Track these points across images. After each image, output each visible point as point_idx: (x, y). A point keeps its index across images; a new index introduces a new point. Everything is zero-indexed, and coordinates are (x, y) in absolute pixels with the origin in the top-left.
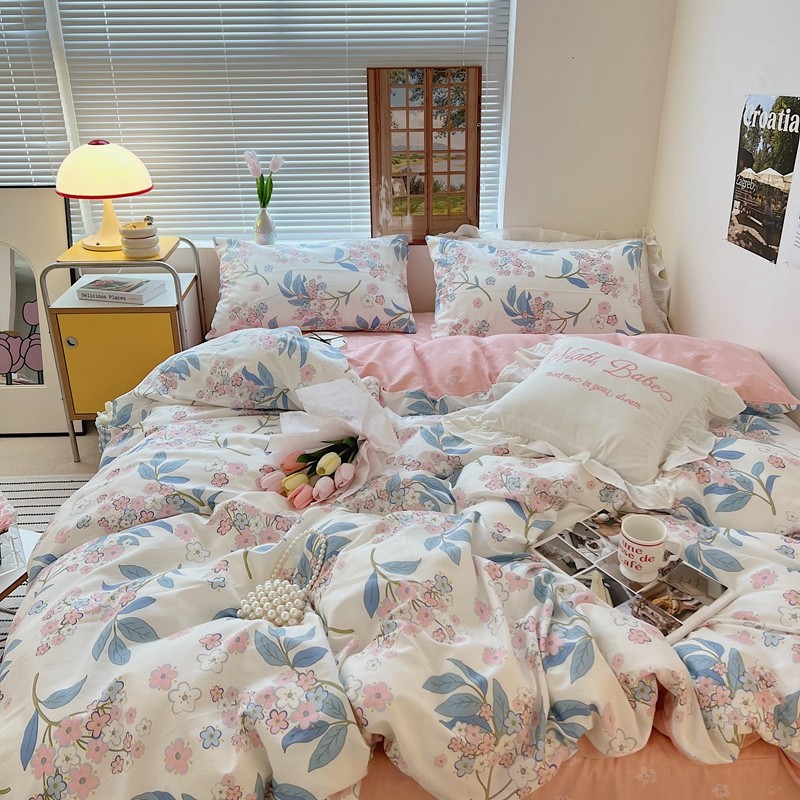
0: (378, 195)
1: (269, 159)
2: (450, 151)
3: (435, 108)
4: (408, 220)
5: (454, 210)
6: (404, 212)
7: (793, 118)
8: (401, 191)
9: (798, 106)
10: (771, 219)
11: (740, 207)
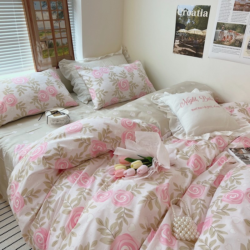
0: (36, 50)
2: (60, 29)
3: (52, 10)
4: (49, 59)
5: (65, 53)
6: (47, 56)
7: (204, 12)
8: (45, 47)
9: (207, 9)
10: (198, 44)
11: (179, 42)
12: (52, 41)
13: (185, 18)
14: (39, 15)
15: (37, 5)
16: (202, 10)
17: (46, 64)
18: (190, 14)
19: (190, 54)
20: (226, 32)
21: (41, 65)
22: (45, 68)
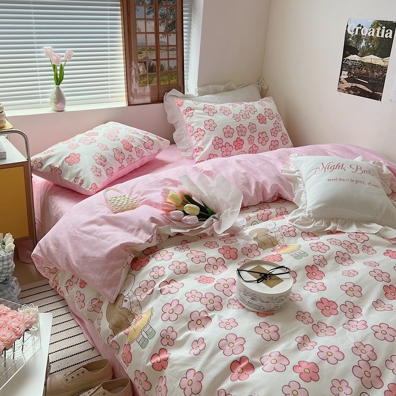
0: (130, 73)
1: (64, 52)
2: (168, 46)
3: (160, 19)
4: (148, 89)
5: (172, 82)
6: (145, 83)
7: (387, 31)
8: (144, 71)
9: (391, 26)
10: (375, 80)
11: (348, 74)
12: (155, 62)
13: (359, 38)
14: (140, 25)
15: (140, 11)
16: (384, 27)
17: (143, 96)
18: (365, 32)
19: (363, 94)
21: (135, 96)
22: (141, 101)
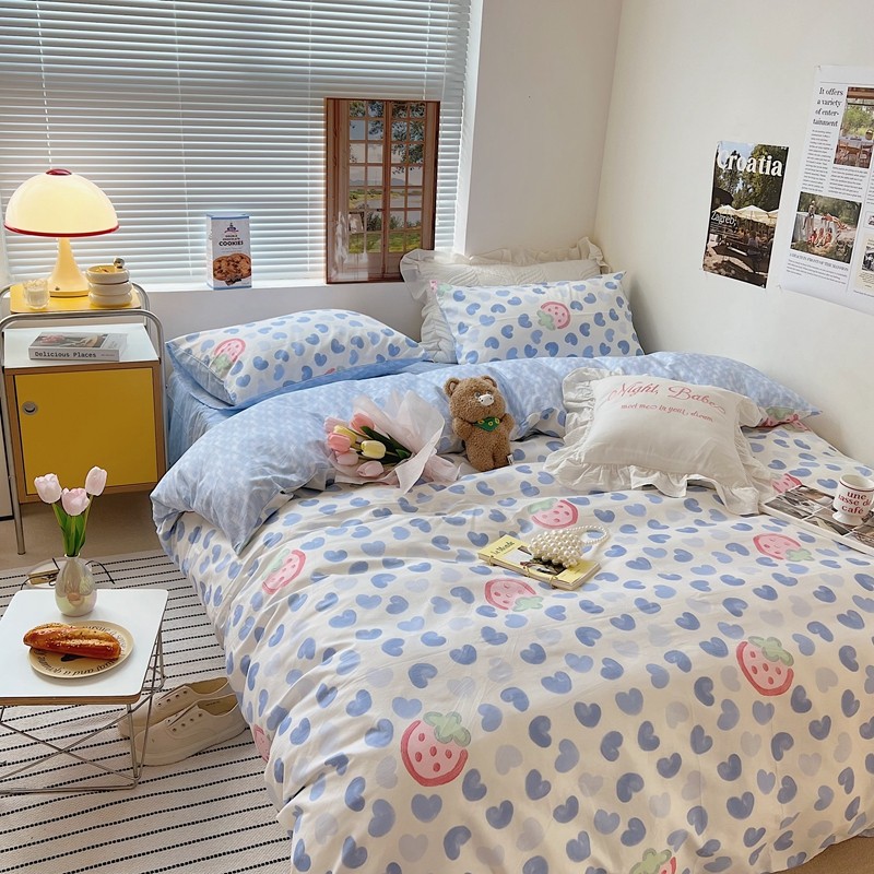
0: (334, 231)
2: (407, 187)
3: (394, 142)
4: (364, 258)
5: (410, 247)
7: (774, 164)
8: (359, 227)
9: (780, 155)
10: (757, 249)
11: (718, 240)
12: (380, 214)
13: (733, 175)
14: (357, 151)
15: (358, 128)
16: (770, 157)
17: (355, 269)
18: (744, 165)
19: (740, 275)
20: (818, 218)
22: (351, 277)
